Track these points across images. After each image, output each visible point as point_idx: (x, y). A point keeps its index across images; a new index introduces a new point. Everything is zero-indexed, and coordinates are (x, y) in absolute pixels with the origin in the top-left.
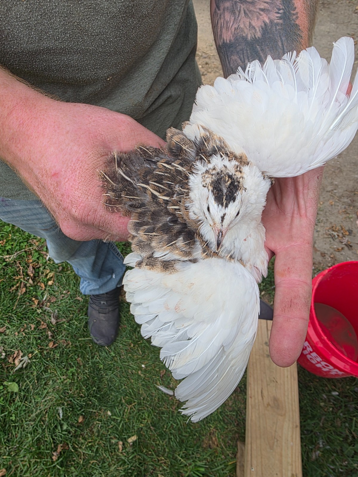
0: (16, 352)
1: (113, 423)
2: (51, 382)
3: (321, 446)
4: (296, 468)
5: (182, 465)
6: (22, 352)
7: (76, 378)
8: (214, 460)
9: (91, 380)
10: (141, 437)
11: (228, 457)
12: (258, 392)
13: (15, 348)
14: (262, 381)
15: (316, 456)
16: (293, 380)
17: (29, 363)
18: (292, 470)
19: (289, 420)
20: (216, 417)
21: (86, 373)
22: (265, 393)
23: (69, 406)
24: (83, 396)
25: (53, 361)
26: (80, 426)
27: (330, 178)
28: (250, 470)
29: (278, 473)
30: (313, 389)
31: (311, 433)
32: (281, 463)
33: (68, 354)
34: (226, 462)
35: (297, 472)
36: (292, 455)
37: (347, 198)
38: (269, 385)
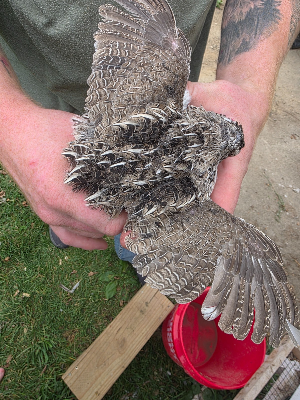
0: (2, 192)
1: (23, 276)
2: (7, 224)
3: (133, 396)
4: (102, 390)
5: (41, 334)
6: (6, 194)
7: (23, 233)
8: (63, 348)
9: (31, 241)
10: (32, 298)
11: (72, 353)
12: (117, 327)
13: (3, 188)
14: (125, 322)
15: (124, 399)
16: (144, 338)
17: (4, 203)
18: (99, 389)
19: (122, 360)
20: (84, 324)
21: (31, 235)
22: (121, 332)
23: (6, 246)
24: (19, 247)
25: (18, 213)
26: (4, 263)
27: (285, 238)
28: (75, 368)
29: (89, 383)
30: (156, 358)
31: (133, 383)
32: (96, 379)
33: (29, 216)
34: (69, 356)
35: (101, 393)
36: (106, 381)
37: (286, 260)
38: (128, 329)
